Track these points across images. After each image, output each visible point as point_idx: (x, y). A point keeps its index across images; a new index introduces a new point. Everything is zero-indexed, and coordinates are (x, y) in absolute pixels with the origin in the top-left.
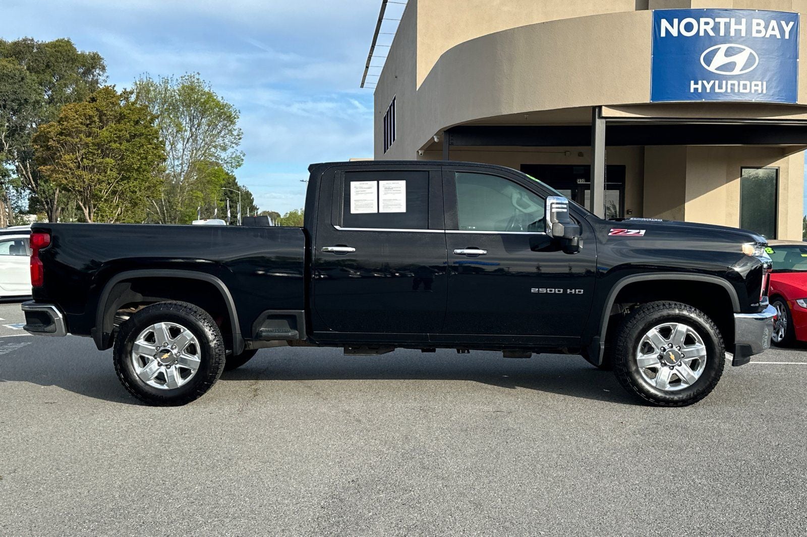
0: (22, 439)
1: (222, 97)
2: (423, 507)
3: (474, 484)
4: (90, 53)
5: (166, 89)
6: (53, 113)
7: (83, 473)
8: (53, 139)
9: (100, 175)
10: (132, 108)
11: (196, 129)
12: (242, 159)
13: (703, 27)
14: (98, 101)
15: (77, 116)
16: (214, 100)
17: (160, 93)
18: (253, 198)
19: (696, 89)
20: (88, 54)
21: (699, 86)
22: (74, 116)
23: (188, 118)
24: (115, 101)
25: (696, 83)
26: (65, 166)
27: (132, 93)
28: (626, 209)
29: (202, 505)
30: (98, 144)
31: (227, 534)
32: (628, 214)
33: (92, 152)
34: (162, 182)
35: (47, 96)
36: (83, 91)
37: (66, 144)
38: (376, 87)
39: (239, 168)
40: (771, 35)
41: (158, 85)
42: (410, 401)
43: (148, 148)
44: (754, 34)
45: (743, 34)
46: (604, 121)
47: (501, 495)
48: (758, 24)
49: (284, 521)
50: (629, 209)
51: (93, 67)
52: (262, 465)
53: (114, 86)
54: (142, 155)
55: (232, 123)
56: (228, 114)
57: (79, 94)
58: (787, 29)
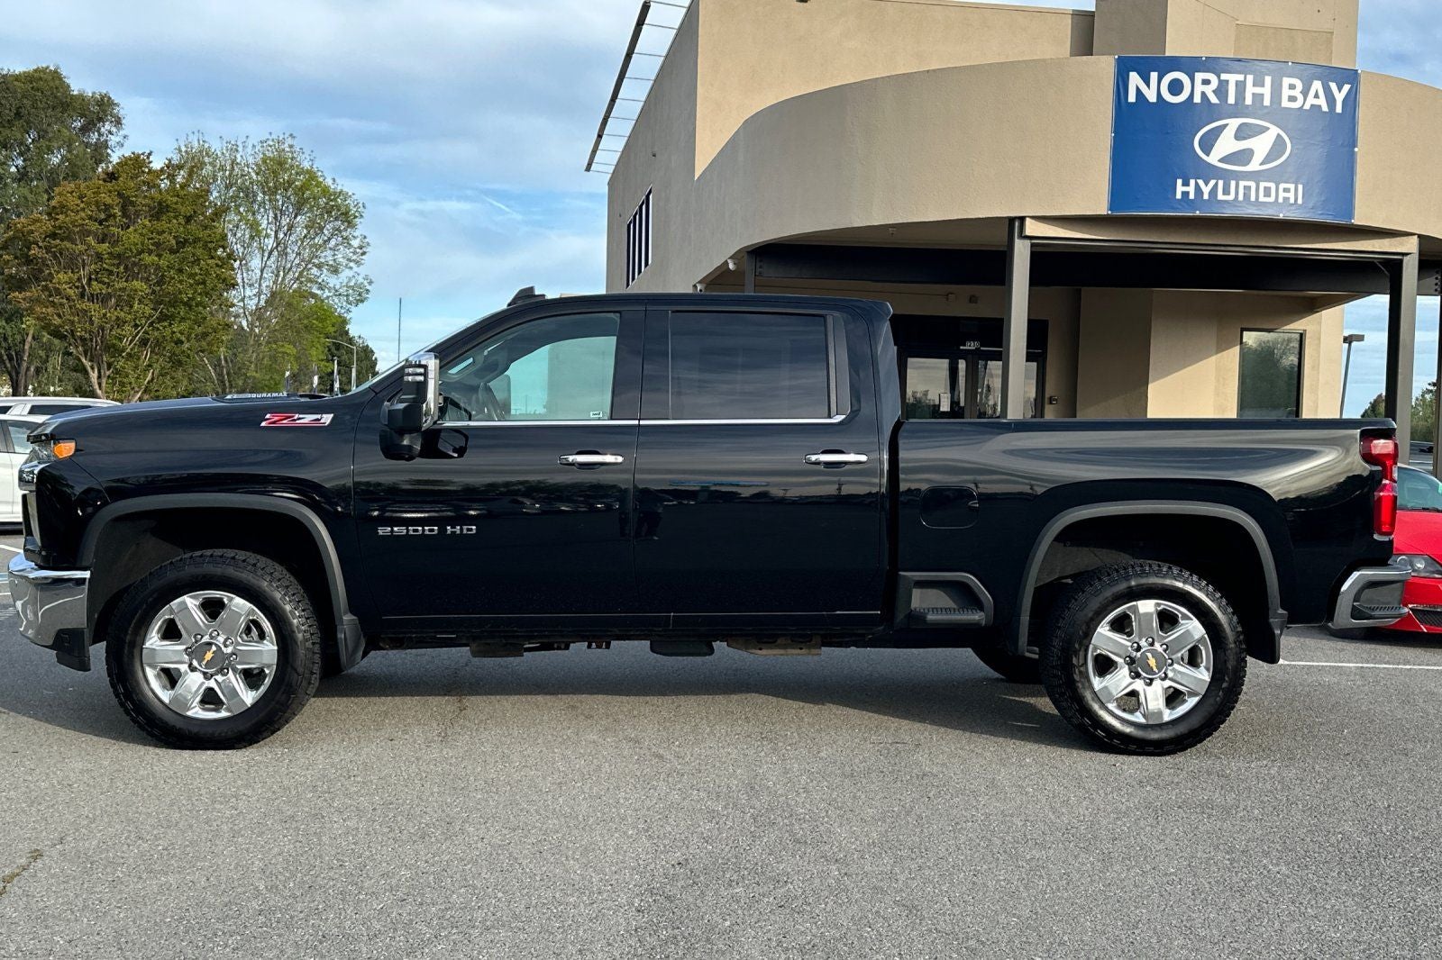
0: (59, 783)
1: (334, 180)
2: (817, 911)
3: (893, 872)
4: (94, 93)
5: (234, 162)
6: (25, 198)
7: (188, 846)
8: (38, 245)
9: (121, 310)
10: (182, 193)
11: (286, 235)
12: (367, 290)
13: (1199, 88)
14: (121, 179)
15: (82, 205)
16: (319, 184)
17: (222, 169)
18: (376, 359)
19: (1185, 194)
20: (91, 95)
21: (1191, 189)
22: (77, 205)
23: (271, 215)
24: (152, 180)
25: (1186, 184)
26: (58, 292)
27: (180, 167)
28: (1047, 396)
29: (421, 904)
30: (119, 256)
31: (481, 957)
32: (1051, 403)
33: (107, 270)
34: (227, 325)
35: (14, 167)
36: (81, 160)
37: (61, 254)
38: (612, 172)
39: (360, 305)
40: (1312, 105)
41: (219, 154)
42: (740, 722)
43: (208, 265)
44: (1285, 103)
45: (1267, 102)
46: (1028, 243)
47: (947, 892)
48: (1292, 87)
49: (577, 934)
50: (1053, 394)
51: (100, 120)
52: (510, 833)
53: (150, 154)
54: (197, 278)
55: (351, 224)
56: (343, 210)
57: (72, 165)
58: (1340, 97)
